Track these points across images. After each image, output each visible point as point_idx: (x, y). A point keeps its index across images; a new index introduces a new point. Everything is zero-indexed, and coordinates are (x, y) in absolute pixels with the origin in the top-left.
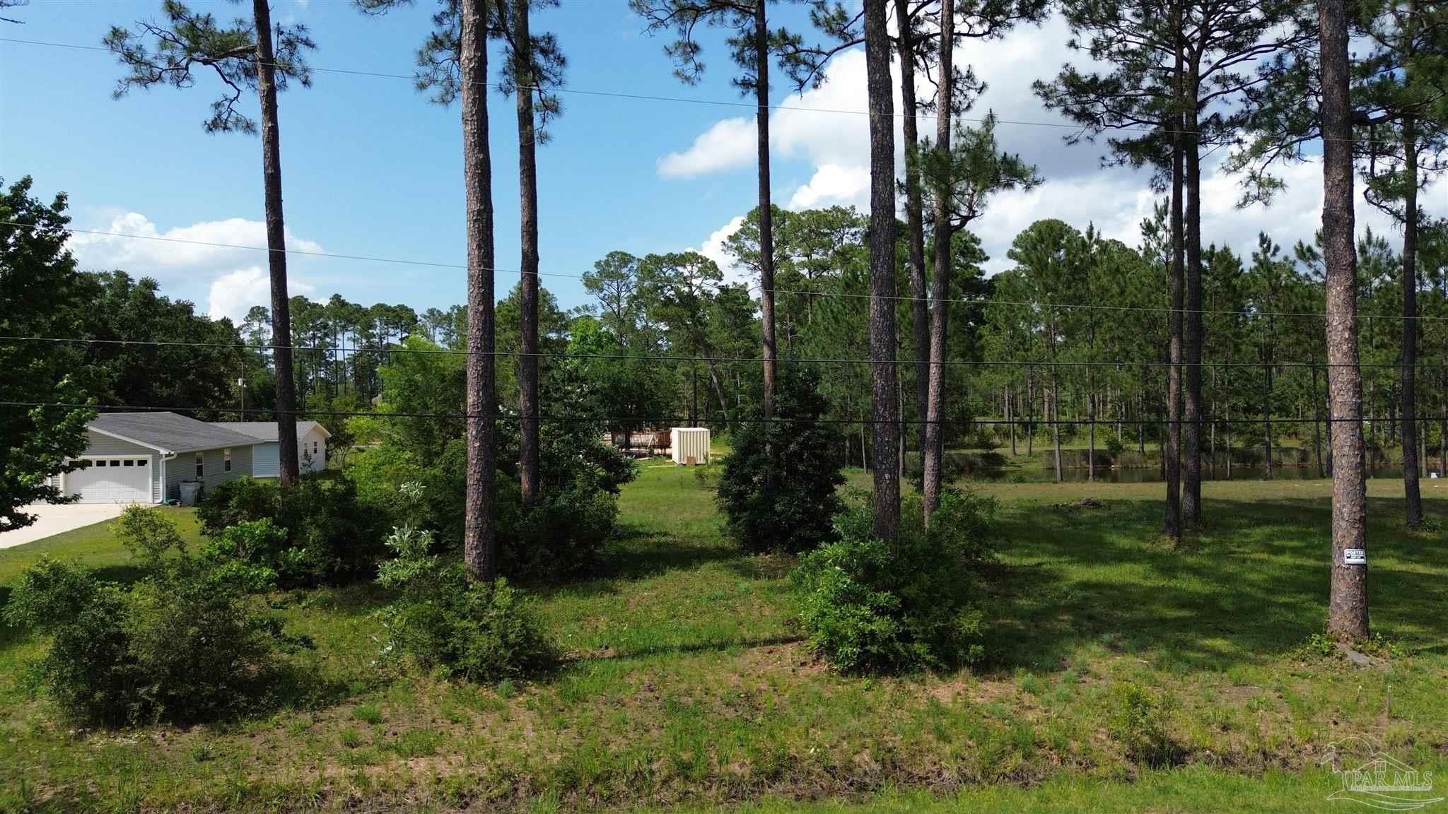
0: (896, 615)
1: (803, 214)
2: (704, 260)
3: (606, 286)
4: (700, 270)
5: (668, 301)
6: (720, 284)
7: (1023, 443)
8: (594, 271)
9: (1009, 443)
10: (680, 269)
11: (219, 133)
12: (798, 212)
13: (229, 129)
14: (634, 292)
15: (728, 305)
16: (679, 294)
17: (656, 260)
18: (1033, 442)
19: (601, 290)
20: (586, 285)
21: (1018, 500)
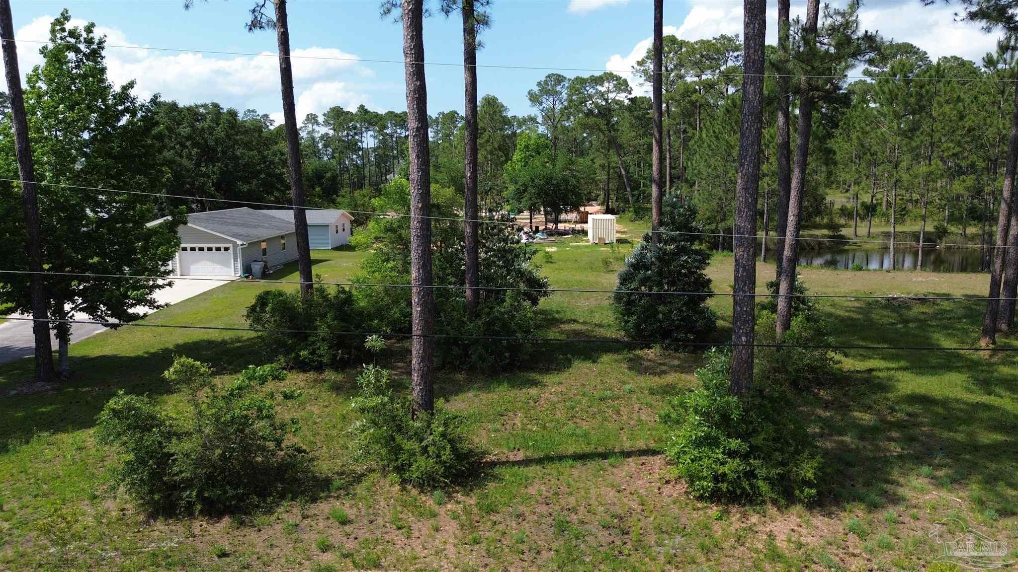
0: (745, 457)
1: (696, 43)
2: (618, 78)
3: (544, 100)
4: (615, 86)
5: (591, 112)
6: (630, 96)
7: (864, 223)
8: (536, 89)
9: (852, 223)
10: (599, 88)
11: (257, 31)
12: (692, 41)
13: (264, 28)
14: (566, 104)
15: (636, 113)
16: (597, 105)
17: (581, 82)
18: (873, 222)
19: (541, 104)
20: (530, 100)
21: (856, 291)
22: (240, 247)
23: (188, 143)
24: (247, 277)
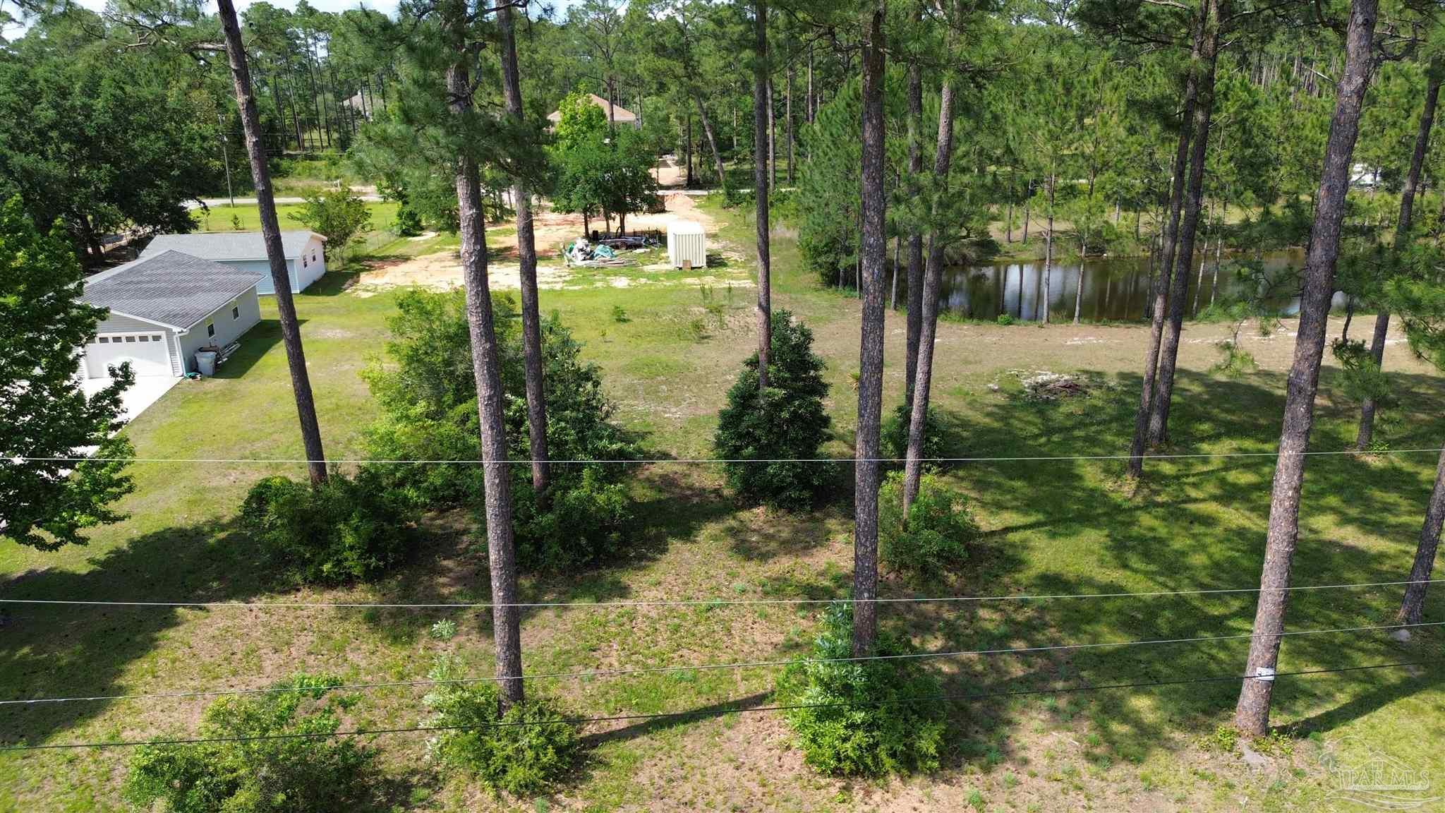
0: (868, 729)
7: (1021, 213)
9: (1006, 212)
21: (1001, 370)
22: (178, 335)
23: (54, 134)
24: (193, 378)
